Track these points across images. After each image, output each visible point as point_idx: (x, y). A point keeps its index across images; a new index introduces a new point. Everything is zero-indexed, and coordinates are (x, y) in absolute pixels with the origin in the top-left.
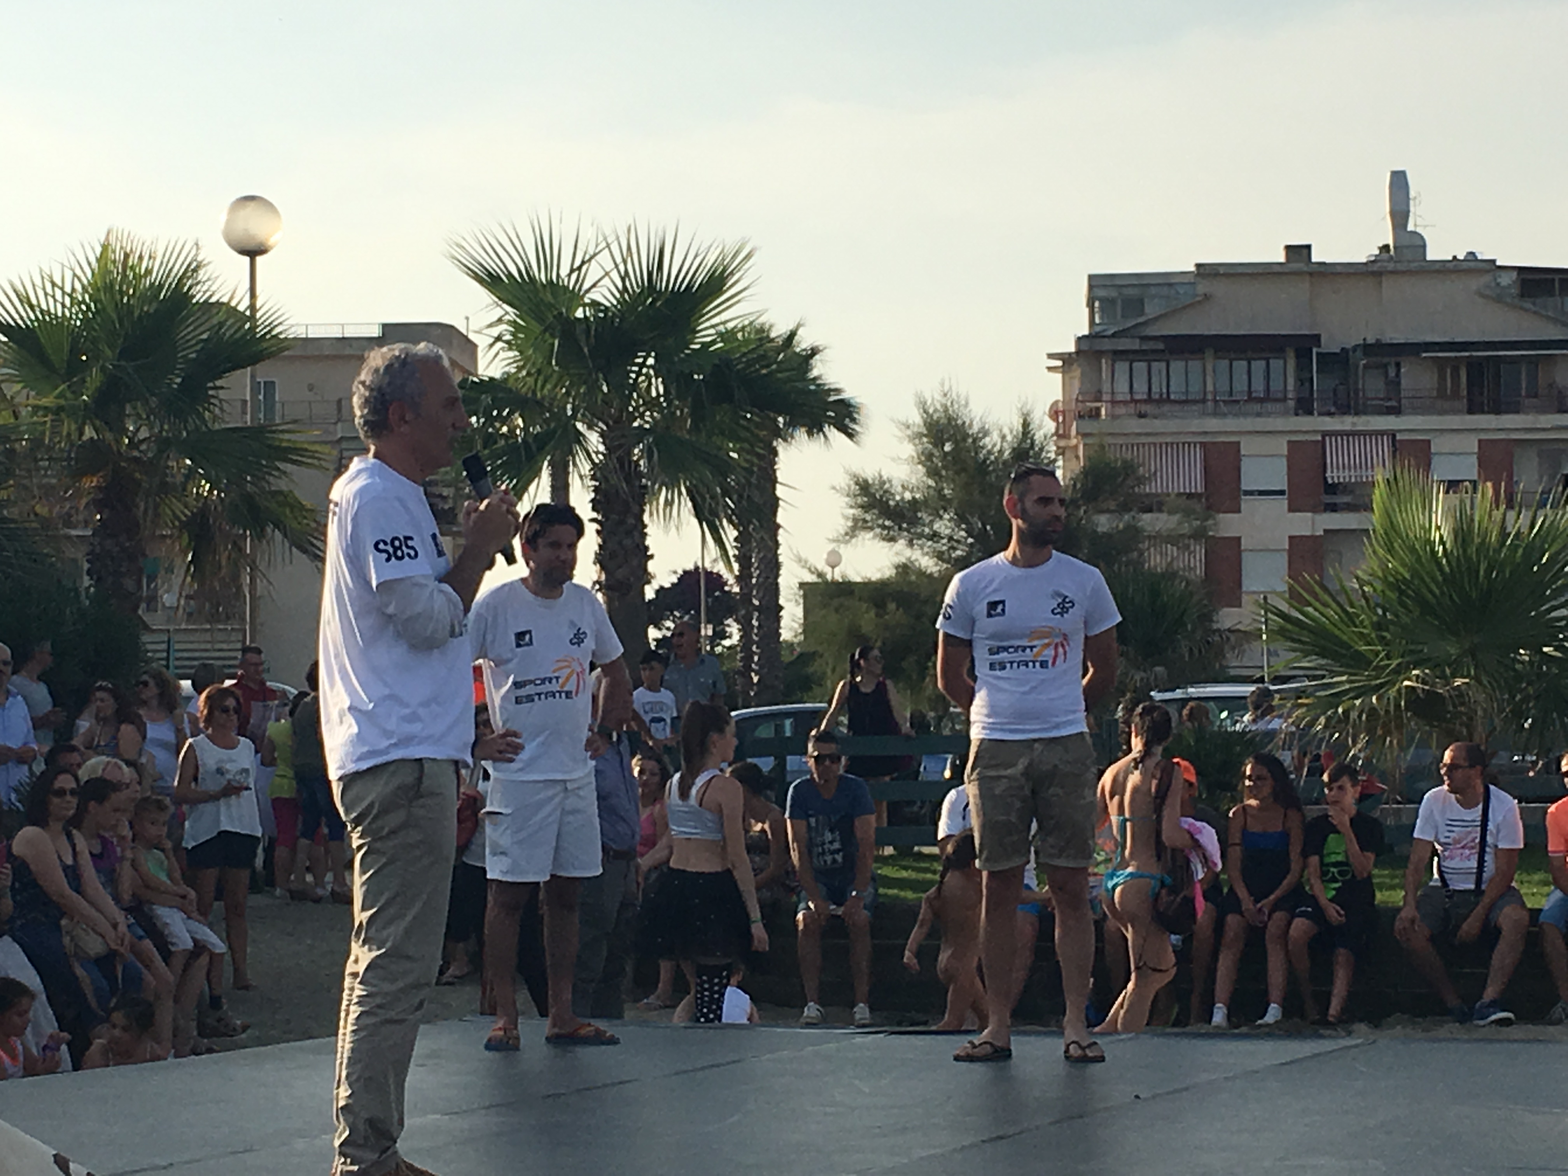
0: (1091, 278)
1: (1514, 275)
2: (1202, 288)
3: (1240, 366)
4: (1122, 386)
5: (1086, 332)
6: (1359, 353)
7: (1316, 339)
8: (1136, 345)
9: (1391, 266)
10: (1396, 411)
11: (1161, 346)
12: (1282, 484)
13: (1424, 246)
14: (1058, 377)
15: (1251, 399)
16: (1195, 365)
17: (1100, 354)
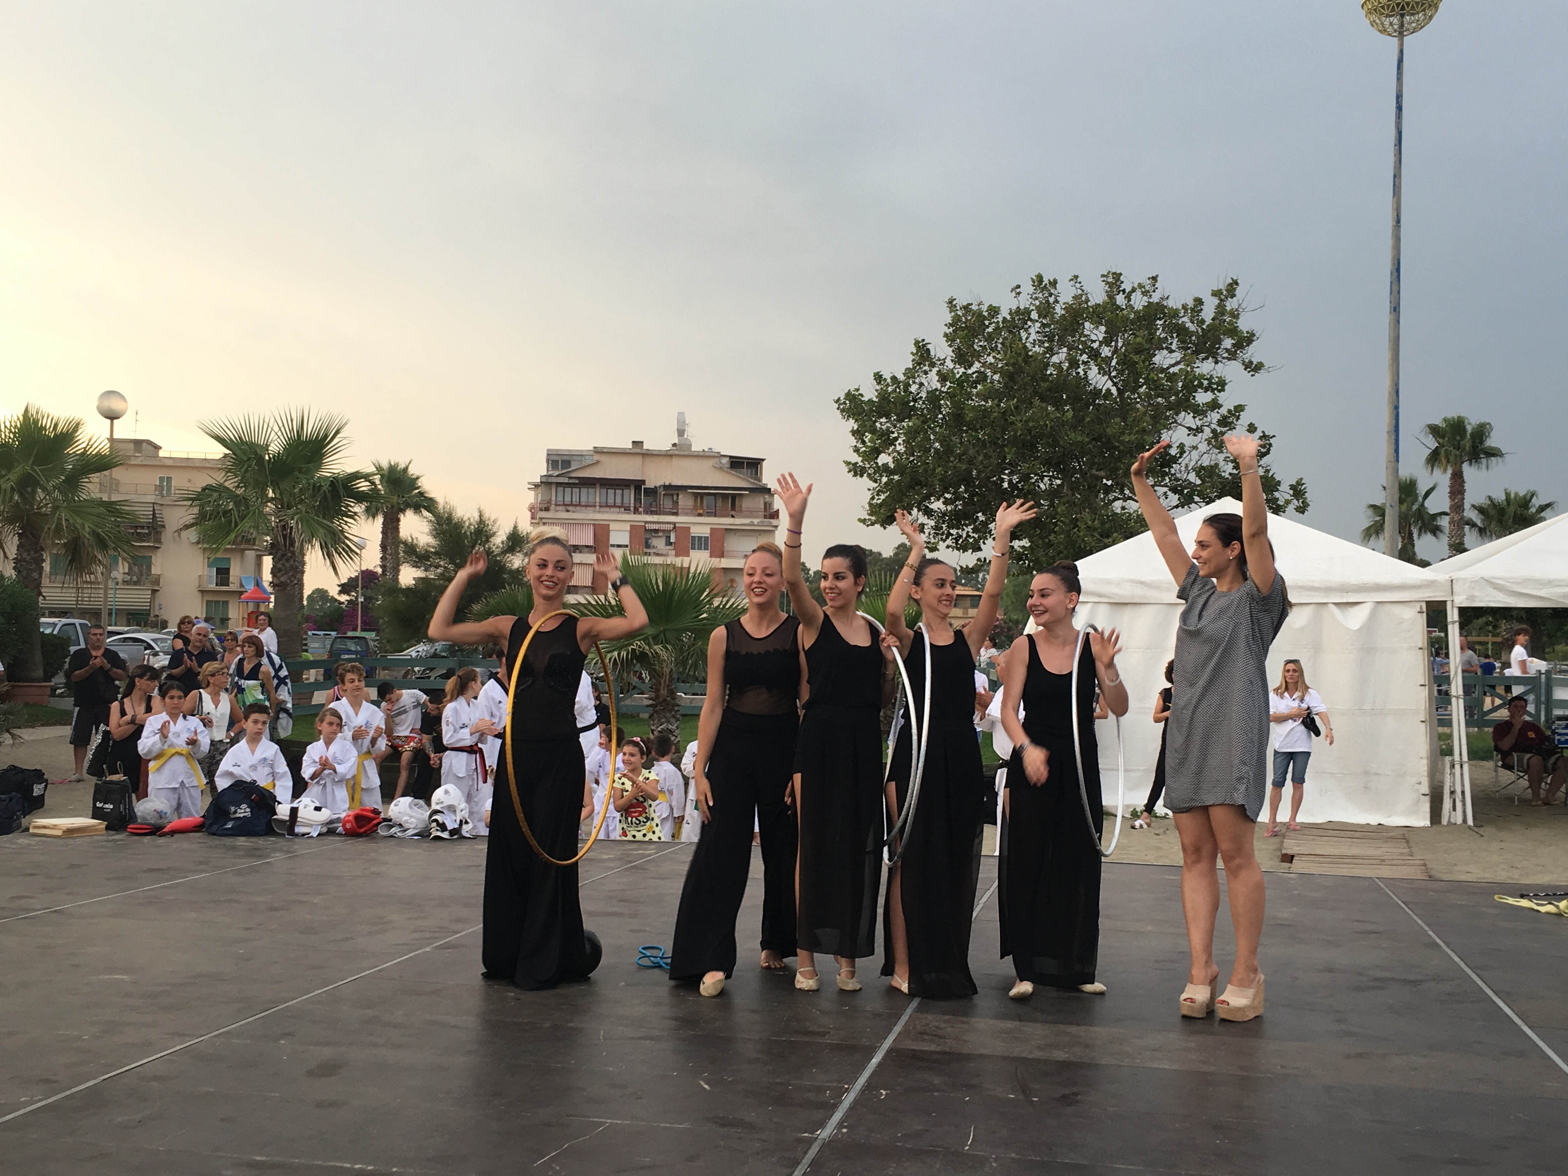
0: (548, 450)
1: (728, 459)
2: (596, 457)
3: (611, 492)
4: (560, 498)
5: (545, 473)
6: (662, 489)
7: (643, 482)
8: (566, 480)
9: (676, 452)
10: (676, 514)
11: (577, 481)
12: (627, 543)
13: (691, 445)
14: (532, 493)
15: (615, 506)
16: (591, 490)
17: (551, 483)
